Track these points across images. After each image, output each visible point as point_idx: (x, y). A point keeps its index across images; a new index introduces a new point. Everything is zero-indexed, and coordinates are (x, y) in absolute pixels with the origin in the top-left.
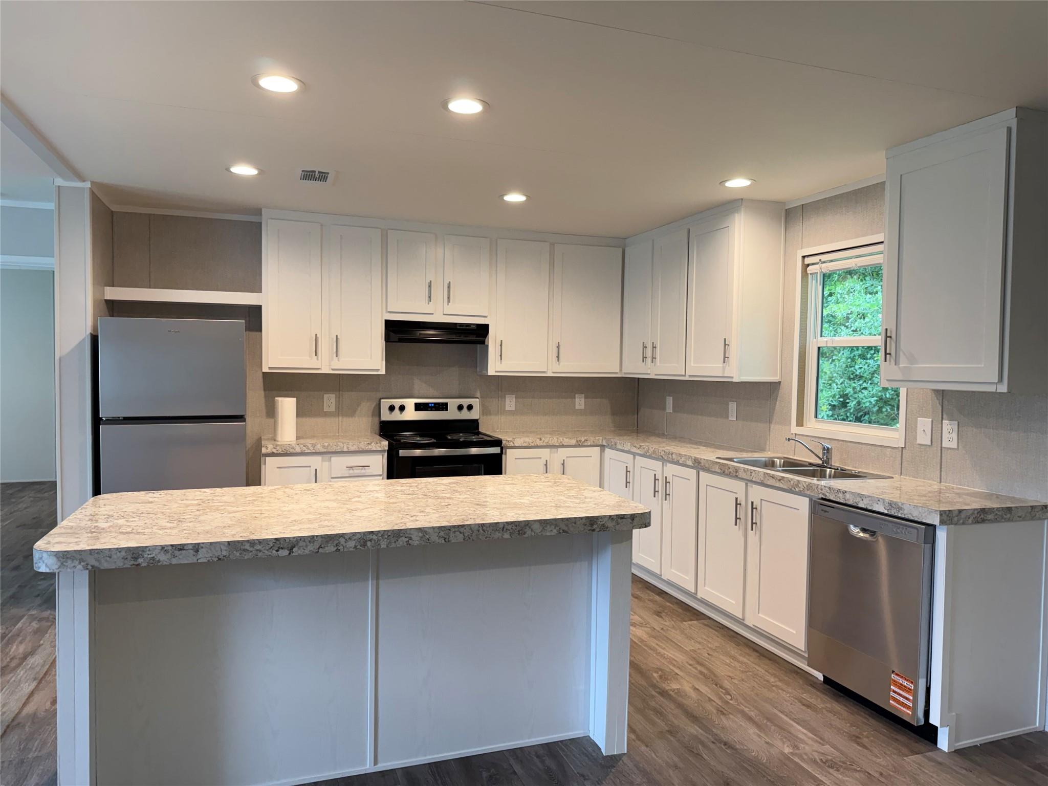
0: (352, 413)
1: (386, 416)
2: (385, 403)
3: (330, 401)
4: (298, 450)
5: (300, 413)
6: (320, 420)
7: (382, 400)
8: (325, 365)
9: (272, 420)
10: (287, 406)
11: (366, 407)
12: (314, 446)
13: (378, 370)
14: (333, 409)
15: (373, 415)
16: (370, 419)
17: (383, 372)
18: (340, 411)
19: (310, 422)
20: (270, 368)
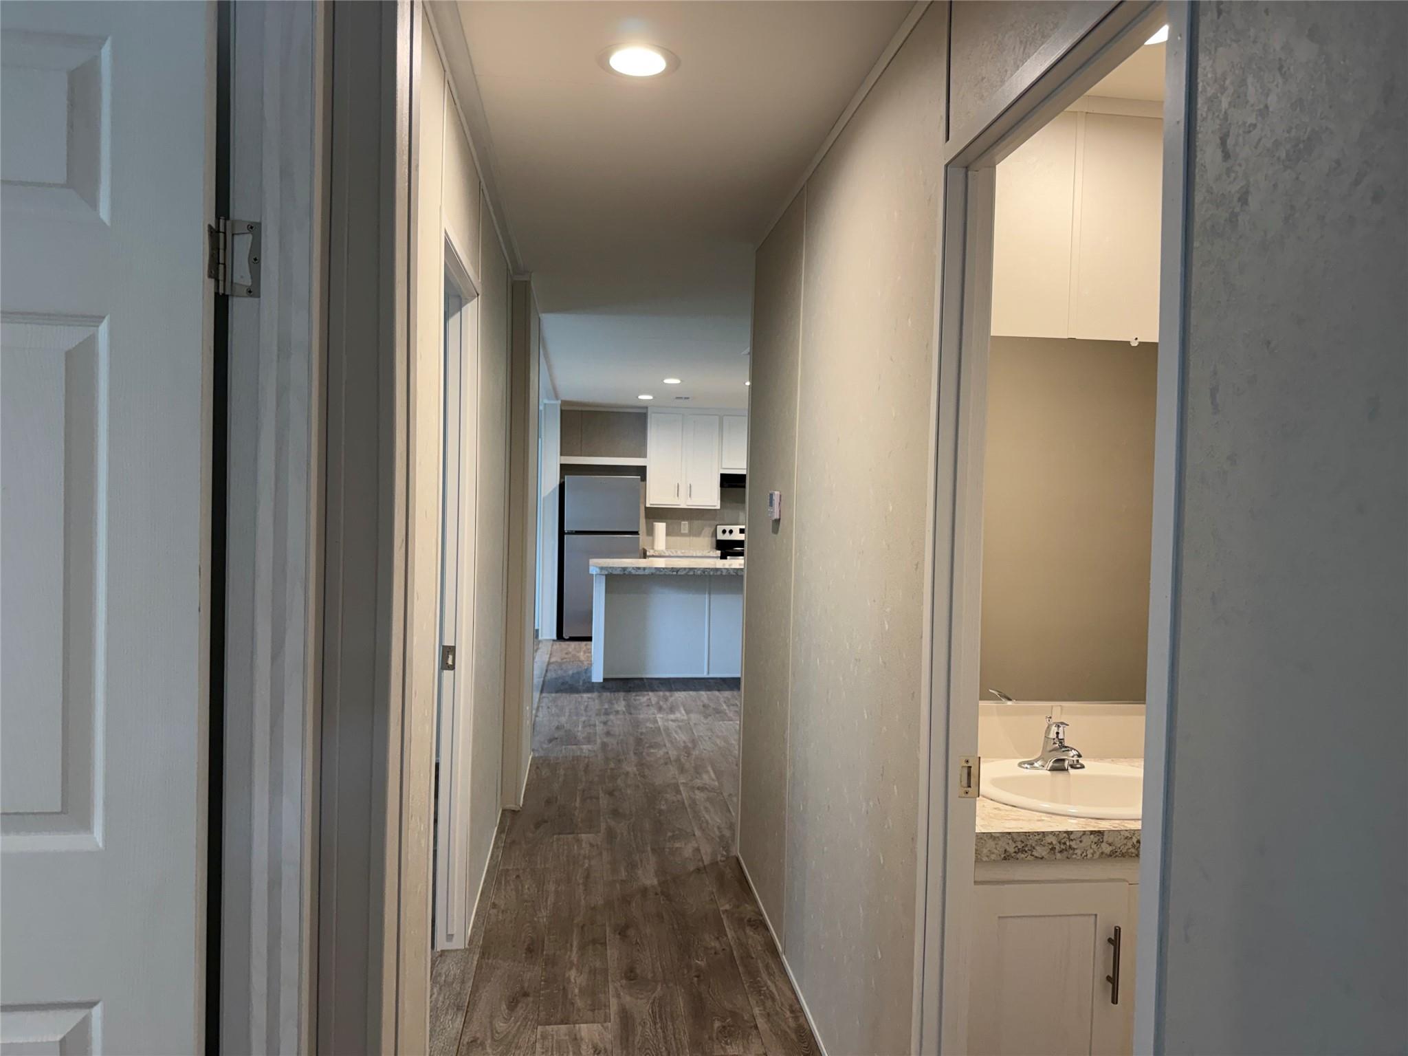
0: (698, 534)
1: (721, 537)
2: (720, 529)
3: (685, 526)
4: (667, 554)
5: (668, 534)
6: (679, 538)
7: (718, 527)
8: (683, 503)
9: (651, 538)
10: (660, 527)
11: (708, 531)
12: (676, 552)
13: (715, 506)
14: (687, 531)
15: (712, 536)
16: (710, 539)
17: (718, 507)
18: (692, 533)
19: (672, 539)
20: (651, 504)
